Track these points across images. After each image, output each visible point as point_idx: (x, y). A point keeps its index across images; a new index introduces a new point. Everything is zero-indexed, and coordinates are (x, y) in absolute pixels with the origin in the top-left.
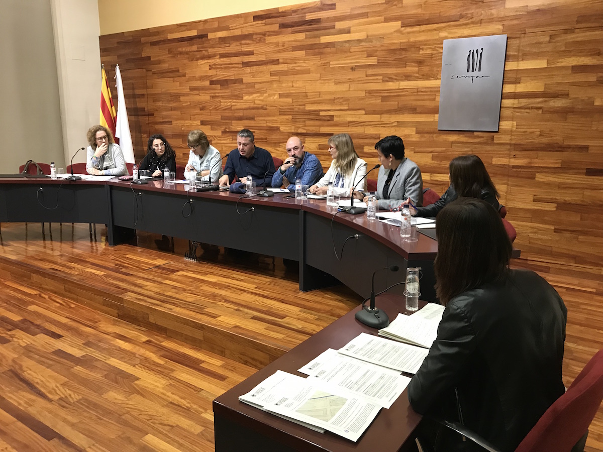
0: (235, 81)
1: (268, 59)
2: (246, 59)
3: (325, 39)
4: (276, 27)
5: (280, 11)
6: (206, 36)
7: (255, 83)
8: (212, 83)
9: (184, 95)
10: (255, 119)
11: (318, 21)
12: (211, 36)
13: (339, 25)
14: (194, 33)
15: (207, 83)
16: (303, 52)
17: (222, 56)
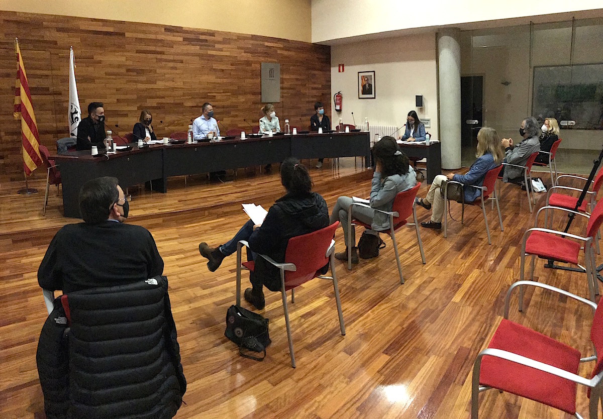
0: (151, 71)
1: (175, 59)
2: (159, 56)
3: (210, 52)
4: (181, 39)
5: (183, 29)
6: (123, 34)
7: (165, 74)
8: (128, 70)
9: (99, 78)
10: (166, 98)
11: (206, 41)
12: (127, 35)
13: (217, 46)
14: (111, 30)
15: (123, 71)
16: (198, 58)
17: (138, 52)
